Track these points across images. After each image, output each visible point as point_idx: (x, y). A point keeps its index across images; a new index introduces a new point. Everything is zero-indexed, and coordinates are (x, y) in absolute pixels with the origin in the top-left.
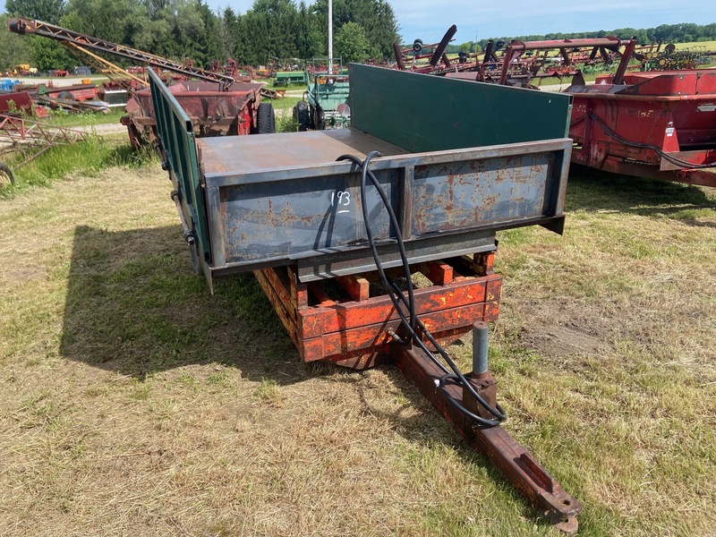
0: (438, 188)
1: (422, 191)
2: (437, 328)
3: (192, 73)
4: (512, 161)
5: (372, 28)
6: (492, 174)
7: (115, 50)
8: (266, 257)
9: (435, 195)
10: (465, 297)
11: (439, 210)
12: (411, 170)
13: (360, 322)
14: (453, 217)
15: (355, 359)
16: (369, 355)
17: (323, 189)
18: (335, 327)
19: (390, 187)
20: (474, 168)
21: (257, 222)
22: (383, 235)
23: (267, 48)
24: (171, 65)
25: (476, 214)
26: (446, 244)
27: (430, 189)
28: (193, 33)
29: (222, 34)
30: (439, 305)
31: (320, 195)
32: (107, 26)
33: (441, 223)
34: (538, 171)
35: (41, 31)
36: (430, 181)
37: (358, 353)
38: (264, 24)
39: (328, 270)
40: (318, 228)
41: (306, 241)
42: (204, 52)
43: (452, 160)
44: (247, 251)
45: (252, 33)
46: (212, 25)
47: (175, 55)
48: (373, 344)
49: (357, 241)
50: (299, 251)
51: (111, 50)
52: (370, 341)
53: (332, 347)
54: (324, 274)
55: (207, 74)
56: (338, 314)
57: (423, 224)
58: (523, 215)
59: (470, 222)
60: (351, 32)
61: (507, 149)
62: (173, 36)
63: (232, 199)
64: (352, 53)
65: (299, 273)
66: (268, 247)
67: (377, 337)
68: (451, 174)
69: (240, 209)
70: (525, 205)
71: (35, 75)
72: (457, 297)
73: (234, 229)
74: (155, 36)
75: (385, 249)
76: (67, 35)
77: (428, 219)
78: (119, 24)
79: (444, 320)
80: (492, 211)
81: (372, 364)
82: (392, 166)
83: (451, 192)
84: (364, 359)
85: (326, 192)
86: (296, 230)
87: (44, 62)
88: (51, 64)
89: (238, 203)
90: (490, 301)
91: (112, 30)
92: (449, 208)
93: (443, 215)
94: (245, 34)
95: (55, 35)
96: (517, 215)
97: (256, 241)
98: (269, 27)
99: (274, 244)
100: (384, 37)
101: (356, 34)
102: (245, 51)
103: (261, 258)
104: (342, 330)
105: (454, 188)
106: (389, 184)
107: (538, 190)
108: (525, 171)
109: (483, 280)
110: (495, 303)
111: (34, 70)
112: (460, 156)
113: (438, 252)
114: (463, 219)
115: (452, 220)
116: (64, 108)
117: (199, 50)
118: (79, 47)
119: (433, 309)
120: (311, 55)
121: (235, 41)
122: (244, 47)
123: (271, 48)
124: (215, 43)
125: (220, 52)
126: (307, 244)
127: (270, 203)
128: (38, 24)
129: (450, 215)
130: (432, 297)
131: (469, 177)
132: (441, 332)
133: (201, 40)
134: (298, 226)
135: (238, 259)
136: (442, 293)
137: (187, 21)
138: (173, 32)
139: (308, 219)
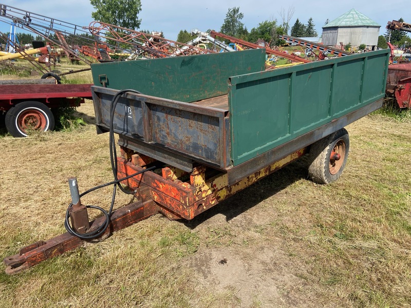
0: (162, 119)
1: (156, 119)
2: (160, 202)
4: (196, 117)
6: (186, 122)
9: (161, 123)
10: (170, 191)
11: (164, 133)
12: (143, 104)
17: (123, 103)
18: (124, 171)
20: (177, 114)
25: (181, 144)
26: (168, 155)
27: (159, 119)
31: (122, 106)
33: (166, 141)
34: (213, 130)
36: (158, 114)
39: (127, 143)
40: (123, 121)
49: (136, 135)
50: (119, 130)
56: (125, 166)
57: (159, 138)
58: (208, 158)
59: (178, 148)
68: (166, 113)
72: (167, 190)
79: (162, 198)
80: (189, 146)
83: (168, 124)
86: (118, 119)
92: (168, 134)
93: (166, 137)
96: (204, 156)
104: (127, 175)
107: (215, 144)
108: (205, 126)
110: (185, 207)
113: (165, 158)
114: (175, 144)
115: (170, 142)
119: (157, 189)
126: (121, 127)
129: (169, 138)
130: (156, 181)
131: (175, 118)
136: (160, 182)
139: (120, 116)
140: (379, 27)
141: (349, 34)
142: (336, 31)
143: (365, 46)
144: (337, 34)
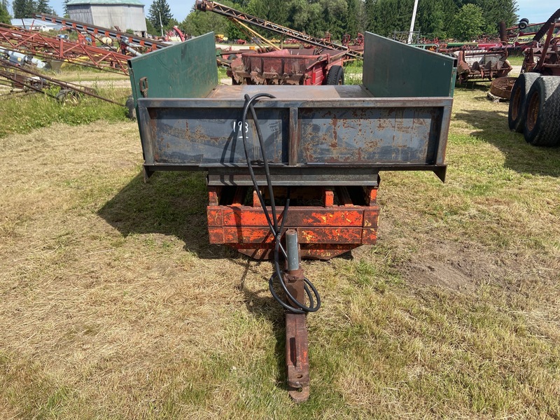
0: (324, 128)
1: (309, 129)
2: (319, 240)
3: (316, 43)
4: (394, 113)
5: (491, 9)
6: (374, 122)
7: (263, 25)
8: (185, 163)
9: (320, 134)
10: (344, 219)
11: (324, 146)
12: (295, 110)
13: (253, 223)
14: (337, 153)
15: (253, 250)
16: (264, 250)
17: (227, 118)
18: (233, 222)
19: (281, 122)
20: (356, 115)
21: (178, 137)
22: (277, 160)
23: (394, 25)
24: (302, 37)
25: (359, 154)
26: (331, 174)
27: (316, 128)
28: (338, 13)
29: (360, 13)
30: (320, 222)
31: (224, 123)
32: (278, 8)
33: (327, 157)
34: (421, 124)
35: (216, 10)
36: (316, 121)
37: (255, 245)
38: (395, 5)
39: (231, 179)
40: (223, 147)
41: (215, 155)
42: (344, 28)
43: (331, 106)
44: (172, 156)
45: (384, 12)
46: (353, 6)
47: (322, 30)
48: (264, 241)
49: (255, 162)
50: (209, 162)
51: (261, 25)
52: (261, 239)
53: (231, 237)
54: (228, 182)
55: (327, 44)
56: (235, 213)
57: (311, 156)
58: (406, 160)
59: (353, 160)
60: (470, 11)
61: (384, 101)
62: (324, 15)
63: (160, 118)
64: (468, 29)
65: (210, 179)
66: (186, 156)
67: (267, 237)
68: (335, 118)
69: (166, 125)
70: (407, 152)
71: (226, 42)
72: (337, 219)
73: (162, 139)
74: (309, 15)
75: (277, 170)
76: (232, 13)
77: (315, 152)
78: (287, 6)
79: (325, 234)
80: (374, 153)
81: (266, 257)
82: (278, 106)
83: (335, 133)
84: (260, 252)
85: (229, 121)
86: (207, 146)
87: (233, 33)
88: (237, 35)
89: (164, 121)
90: (367, 227)
91: (281, 11)
92: (334, 146)
93: (328, 150)
94: (378, 14)
95: (225, 12)
96: (399, 159)
97: (177, 150)
98: (399, 7)
99: (190, 154)
100: (501, 17)
101: (474, 13)
102: (376, 27)
103: (181, 163)
104: (239, 226)
105: (338, 130)
106: (281, 121)
107: (421, 140)
108: (407, 122)
109: (362, 208)
110: (373, 230)
111: (226, 39)
112: (338, 103)
113: (323, 180)
114: (347, 156)
115: (336, 156)
116: (225, 65)
117: (340, 26)
118: (240, 22)
119: (315, 224)
120: (431, 31)
121: (369, 19)
122: (375, 24)
123: (398, 25)
124: (353, 21)
125: (356, 28)
126: (216, 158)
127: (187, 124)
128: (215, 5)
129: (335, 152)
130: (313, 214)
131: (352, 122)
132: (326, 244)
133: (343, 19)
134: (208, 143)
135: (165, 161)
136: (323, 213)
137: (335, 4)
138: (324, 12)
139: (216, 139)
140: (143, 6)
141: (107, 15)
142: (88, 10)
143: (132, 31)
144: (91, 15)
